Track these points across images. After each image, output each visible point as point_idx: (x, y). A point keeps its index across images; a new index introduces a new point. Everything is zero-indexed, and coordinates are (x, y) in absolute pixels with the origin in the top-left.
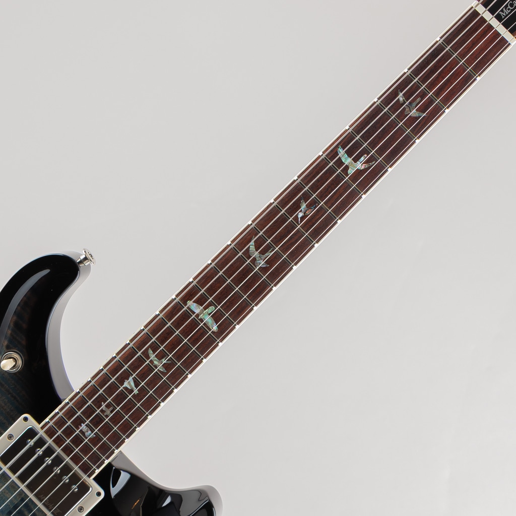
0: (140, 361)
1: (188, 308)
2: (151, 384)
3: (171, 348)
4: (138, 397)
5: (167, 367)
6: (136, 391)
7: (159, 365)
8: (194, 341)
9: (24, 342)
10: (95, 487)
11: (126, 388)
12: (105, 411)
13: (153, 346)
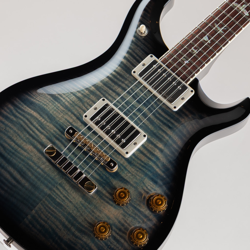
0: (210, 28)
1: (233, 5)
2: (217, 38)
3: (226, 22)
4: (210, 44)
5: (224, 31)
6: (209, 42)
7: (220, 30)
8: (237, 19)
10: (190, 89)
11: (204, 41)
12: (194, 51)
13: (217, 22)
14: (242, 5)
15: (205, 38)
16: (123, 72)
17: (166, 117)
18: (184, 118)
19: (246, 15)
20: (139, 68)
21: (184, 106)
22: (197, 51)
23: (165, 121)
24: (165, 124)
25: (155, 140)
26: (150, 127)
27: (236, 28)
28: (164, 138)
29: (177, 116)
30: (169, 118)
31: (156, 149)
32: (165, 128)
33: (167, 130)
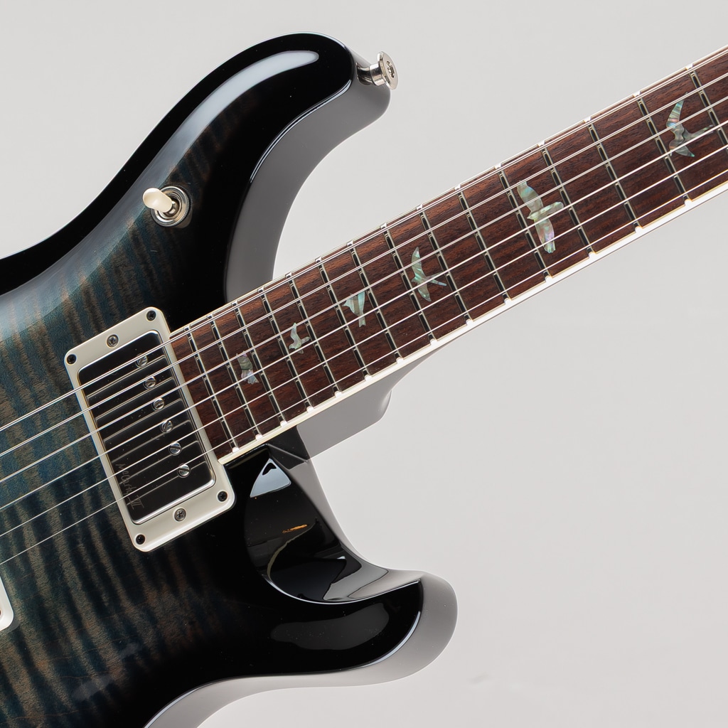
0: (392, 264)
1: (514, 190)
2: (392, 314)
4: (360, 332)
5: (434, 291)
6: (361, 319)
7: (422, 282)
8: (502, 255)
9: (205, 177)
10: (221, 481)
11: (347, 310)
12: (292, 341)
13: (425, 246)
14: (547, 201)
15: (355, 302)
16: (44, 345)
17: (106, 560)
18: (158, 588)
19: (542, 250)
20: (91, 350)
21: (179, 542)
22: (303, 345)
23: (95, 577)
24: (88, 586)
25: (34, 637)
26: (42, 581)
27: (482, 293)
28: (67, 641)
29: (140, 572)
30: (111, 571)
31: (24, 672)
32: (83, 604)
33: (87, 613)
